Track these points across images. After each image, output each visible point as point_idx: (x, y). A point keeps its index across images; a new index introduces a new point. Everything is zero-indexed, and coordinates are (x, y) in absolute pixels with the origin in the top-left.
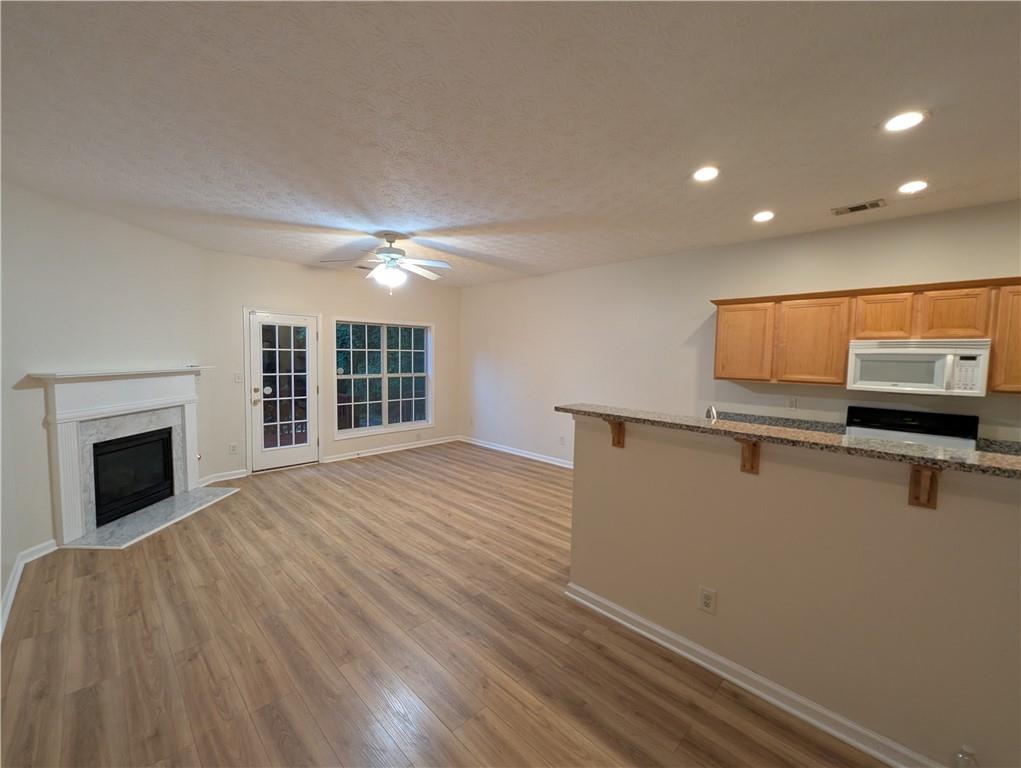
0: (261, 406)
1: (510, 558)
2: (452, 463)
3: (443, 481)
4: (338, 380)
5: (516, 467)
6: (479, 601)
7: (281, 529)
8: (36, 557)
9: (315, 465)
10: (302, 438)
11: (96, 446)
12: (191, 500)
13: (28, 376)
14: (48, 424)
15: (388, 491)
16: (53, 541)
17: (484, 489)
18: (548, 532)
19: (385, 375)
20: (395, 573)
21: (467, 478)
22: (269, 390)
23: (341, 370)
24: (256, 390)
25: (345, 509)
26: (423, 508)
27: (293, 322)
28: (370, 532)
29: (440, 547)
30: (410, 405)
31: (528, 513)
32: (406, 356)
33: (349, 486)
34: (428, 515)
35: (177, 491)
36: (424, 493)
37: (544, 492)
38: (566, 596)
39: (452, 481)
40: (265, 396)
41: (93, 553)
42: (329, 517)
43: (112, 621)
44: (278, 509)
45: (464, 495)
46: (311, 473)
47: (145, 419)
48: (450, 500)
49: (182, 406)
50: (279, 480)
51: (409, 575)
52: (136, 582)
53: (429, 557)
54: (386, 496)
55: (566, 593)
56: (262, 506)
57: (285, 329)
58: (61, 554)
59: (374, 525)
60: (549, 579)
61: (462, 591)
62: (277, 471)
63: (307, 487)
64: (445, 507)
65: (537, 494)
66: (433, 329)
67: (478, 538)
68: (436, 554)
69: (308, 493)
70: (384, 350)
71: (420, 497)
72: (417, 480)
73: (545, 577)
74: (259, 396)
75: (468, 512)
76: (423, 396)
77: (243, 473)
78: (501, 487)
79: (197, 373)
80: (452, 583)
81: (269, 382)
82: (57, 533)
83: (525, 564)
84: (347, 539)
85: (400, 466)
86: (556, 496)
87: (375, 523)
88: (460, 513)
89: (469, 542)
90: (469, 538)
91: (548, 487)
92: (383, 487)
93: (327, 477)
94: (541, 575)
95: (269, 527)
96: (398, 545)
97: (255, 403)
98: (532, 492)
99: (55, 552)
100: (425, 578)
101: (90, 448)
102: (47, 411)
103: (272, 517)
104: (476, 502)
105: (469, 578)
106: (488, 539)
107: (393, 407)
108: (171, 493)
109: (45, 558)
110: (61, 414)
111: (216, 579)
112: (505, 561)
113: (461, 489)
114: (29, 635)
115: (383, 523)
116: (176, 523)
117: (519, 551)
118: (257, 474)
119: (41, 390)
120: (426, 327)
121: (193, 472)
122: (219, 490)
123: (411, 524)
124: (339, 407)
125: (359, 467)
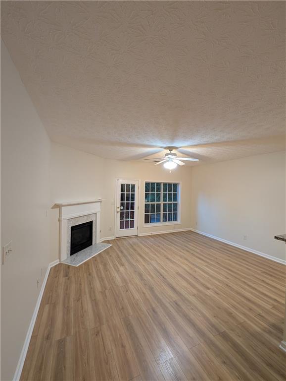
0: (119, 213)
1: (234, 307)
2: (190, 242)
3: (188, 251)
4: (145, 205)
5: (221, 248)
6: (225, 336)
7: (127, 267)
8: (54, 265)
9: (136, 237)
10: (132, 226)
11: (72, 227)
12: (97, 248)
13: (55, 204)
14: (59, 220)
15: (165, 253)
16: (58, 260)
17: (208, 258)
18: (252, 293)
19: (162, 203)
20: (176, 304)
21: (198, 251)
22: (122, 208)
23: (146, 200)
24: (118, 208)
25: (150, 261)
26: (181, 265)
27: (131, 183)
28: (161, 275)
29: (195, 292)
30: (171, 214)
31: (236, 278)
32: (170, 195)
33: (150, 249)
34: (184, 269)
35: (93, 244)
36: (181, 257)
37: (241, 265)
38: (280, 348)
39: (192, 252)
40: (121, 210)
41: (69, 267)
42: (144, 264)
43: (72, 304)
44: (125, 256)
45: (200, 261)
46: (135, 240)
47: (85, 218)
48: (193, 262)
49: (96, 213)
50: (125, 242)
51: (184, 307)
52: (80, 284)
53: (190, 296)
54: (165, 256)
55: (280, 346)
56: (120, 254)
57: (128, 185)
58: (60, 264)
59: (162, 271)
60: (265, 331)
61: (213, 326)
62: (124, 238)
63: (135, 247)
64: (192, 266)
65: (237, 266)
66: (181, 184)
67: (212, 289)
68: (194, 295)
69: (135, 250)
70: (162, 193)
71: (179, 258)
72: (176, 249)
73: (261, 329)
74: (119, 210)
75: (203, 271)
76: (176, 211)
77: (113, 238)
78: (217, 259)
79: (101, 202)
80: (207, 319)
81: (122, 205)
82: (60, 258)
83: (244, 314)
84: (152, 278)
85: (168, 240)
86: (249, 269)
87: (162, 270)
88: (200, 272)
89: (208, 291)
90: (208, 289)
91: (242, 263)
92: (163, 251)
93: (141, 243)
94: (259, 327)
95: (122, 265)
96: (174, 285)
97: (118, 212)
98: (234, 264)
99: (59, 264)
100: (191, 311)
101: (70, 229)
102: (60, 216)
103: (124, 260)
104: (206, 266)
105: (215, 317)
106: (219, 292)
107: (165, 215)
108: (92, 244)
109: (56, 266)
110: (63, 217)
111: (105, 289)
112: (232, 309)
113: (197, 257)
114: (48, 303)
115: (166, 271)
116: (93, 258)
117: (238, 303)
118: (118, 239)
119: (58, 209)
120: (178, 183)
121: (98, 237)
122: (105, 244)
123: (178, 274)
124: (145, 215)
125: (152, 239)
